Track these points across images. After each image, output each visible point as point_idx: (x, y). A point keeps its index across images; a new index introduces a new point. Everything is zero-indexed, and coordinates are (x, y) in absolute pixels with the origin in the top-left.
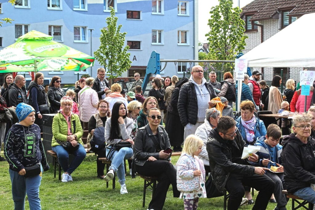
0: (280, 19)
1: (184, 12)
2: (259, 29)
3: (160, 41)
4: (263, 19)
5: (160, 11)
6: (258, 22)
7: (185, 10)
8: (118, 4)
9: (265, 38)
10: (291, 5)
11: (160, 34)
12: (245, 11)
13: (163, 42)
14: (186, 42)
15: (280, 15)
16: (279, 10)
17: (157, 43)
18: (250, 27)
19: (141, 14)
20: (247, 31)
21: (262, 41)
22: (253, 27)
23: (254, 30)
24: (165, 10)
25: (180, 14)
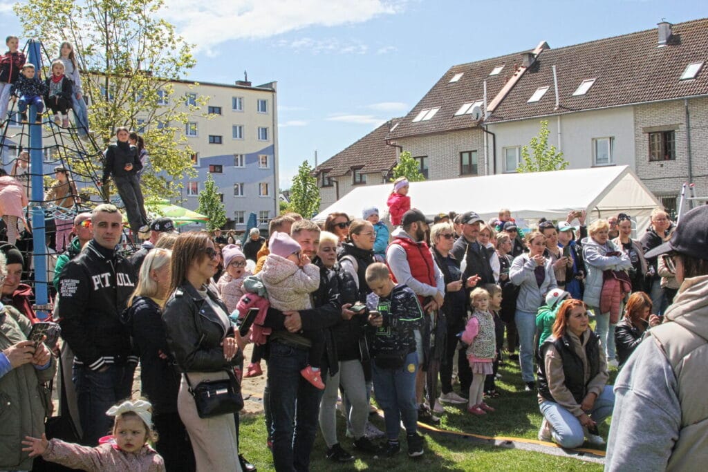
0: (353, 175)
1: (264, 165)
2: (335, 184)
3: (242, 194)
4: (338, 176)
5: (242, 165)
6: (334, 179)
7: (266, 163)
8: (201, 159)
9: (340, 196)
10: (361, 164)
11: (241, 187)
12: (321, 168)
13: (244, 195)
14: (267, 194)
15: (352, 173)
16: (352, 168)
17: (240, 195)
18: (326, 183)
19: (223, 168)
20: (324, 186)
21: (338, 199)
22: (329, 183)
23: (330, 185)
24: (247, 163)
25: (261, 167)
